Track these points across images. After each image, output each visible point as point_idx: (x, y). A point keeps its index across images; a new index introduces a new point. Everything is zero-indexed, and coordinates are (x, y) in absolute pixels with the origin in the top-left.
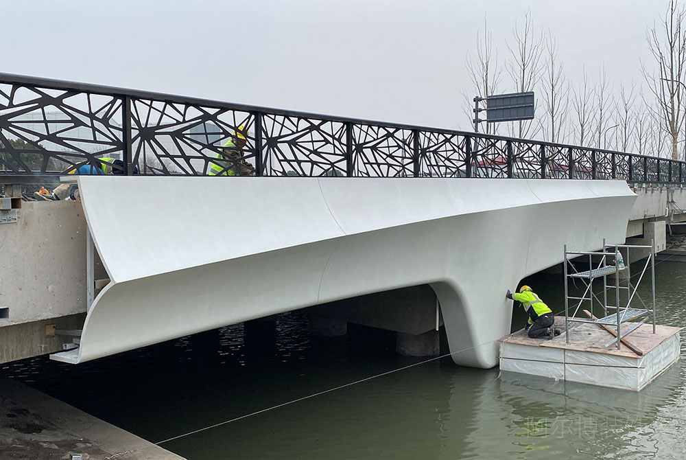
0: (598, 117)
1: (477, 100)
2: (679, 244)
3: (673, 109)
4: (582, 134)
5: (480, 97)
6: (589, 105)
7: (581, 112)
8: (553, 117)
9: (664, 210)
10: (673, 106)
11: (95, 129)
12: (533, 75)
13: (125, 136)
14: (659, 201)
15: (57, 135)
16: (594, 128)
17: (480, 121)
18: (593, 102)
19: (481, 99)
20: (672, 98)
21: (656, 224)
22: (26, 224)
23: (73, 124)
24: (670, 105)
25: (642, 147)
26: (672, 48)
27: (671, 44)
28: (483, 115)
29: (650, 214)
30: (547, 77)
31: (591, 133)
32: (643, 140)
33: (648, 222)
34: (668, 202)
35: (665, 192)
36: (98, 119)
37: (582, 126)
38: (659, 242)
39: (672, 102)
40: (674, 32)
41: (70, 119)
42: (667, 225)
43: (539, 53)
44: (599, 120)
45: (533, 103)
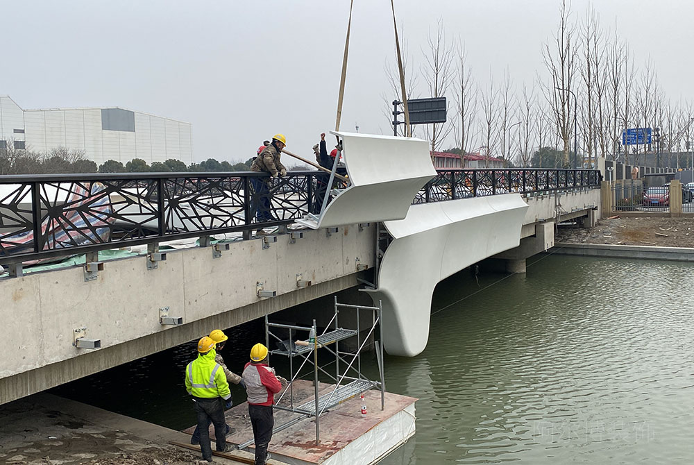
0: (503, 114)
1: (396, 103)
2: (567, 237)
3: (564, 116)
4: (489, 131)
5: (398, 100)
6: (495, 104)
7: (488, 110)
8: (463, 117)
9: (552, 213)
10: (564, 113)
11: (141, 205)
12: (445, 79)
13: (159, 207)
14: (548, 205)
15: (118, 213)
16: (499, 126)
17: (399, 123)
18: (499, 102)
19: (399, 103)
20: (563, 106)
21: (546, 225)
22: (102, 279)
23: (127, 204)
24: (561, 113)
25: (542, 141)
26: (563, 62)
27: (562, 58)
28: (401, 118)
29: (541, 218)
30: (458, 80)
31: (496, 132)
32: (543, 135)
33: (538, 224)
34: (556, 206)
35: (553, 198)
36: (143, 198)
37: (489, 124)
38: (549, 241)
39: (563, 110)
40: (564, 48)
41: (125, 200)
42: (555, 224)
43: (450, 57)
44: (504, 118)
45: (446, 108)
